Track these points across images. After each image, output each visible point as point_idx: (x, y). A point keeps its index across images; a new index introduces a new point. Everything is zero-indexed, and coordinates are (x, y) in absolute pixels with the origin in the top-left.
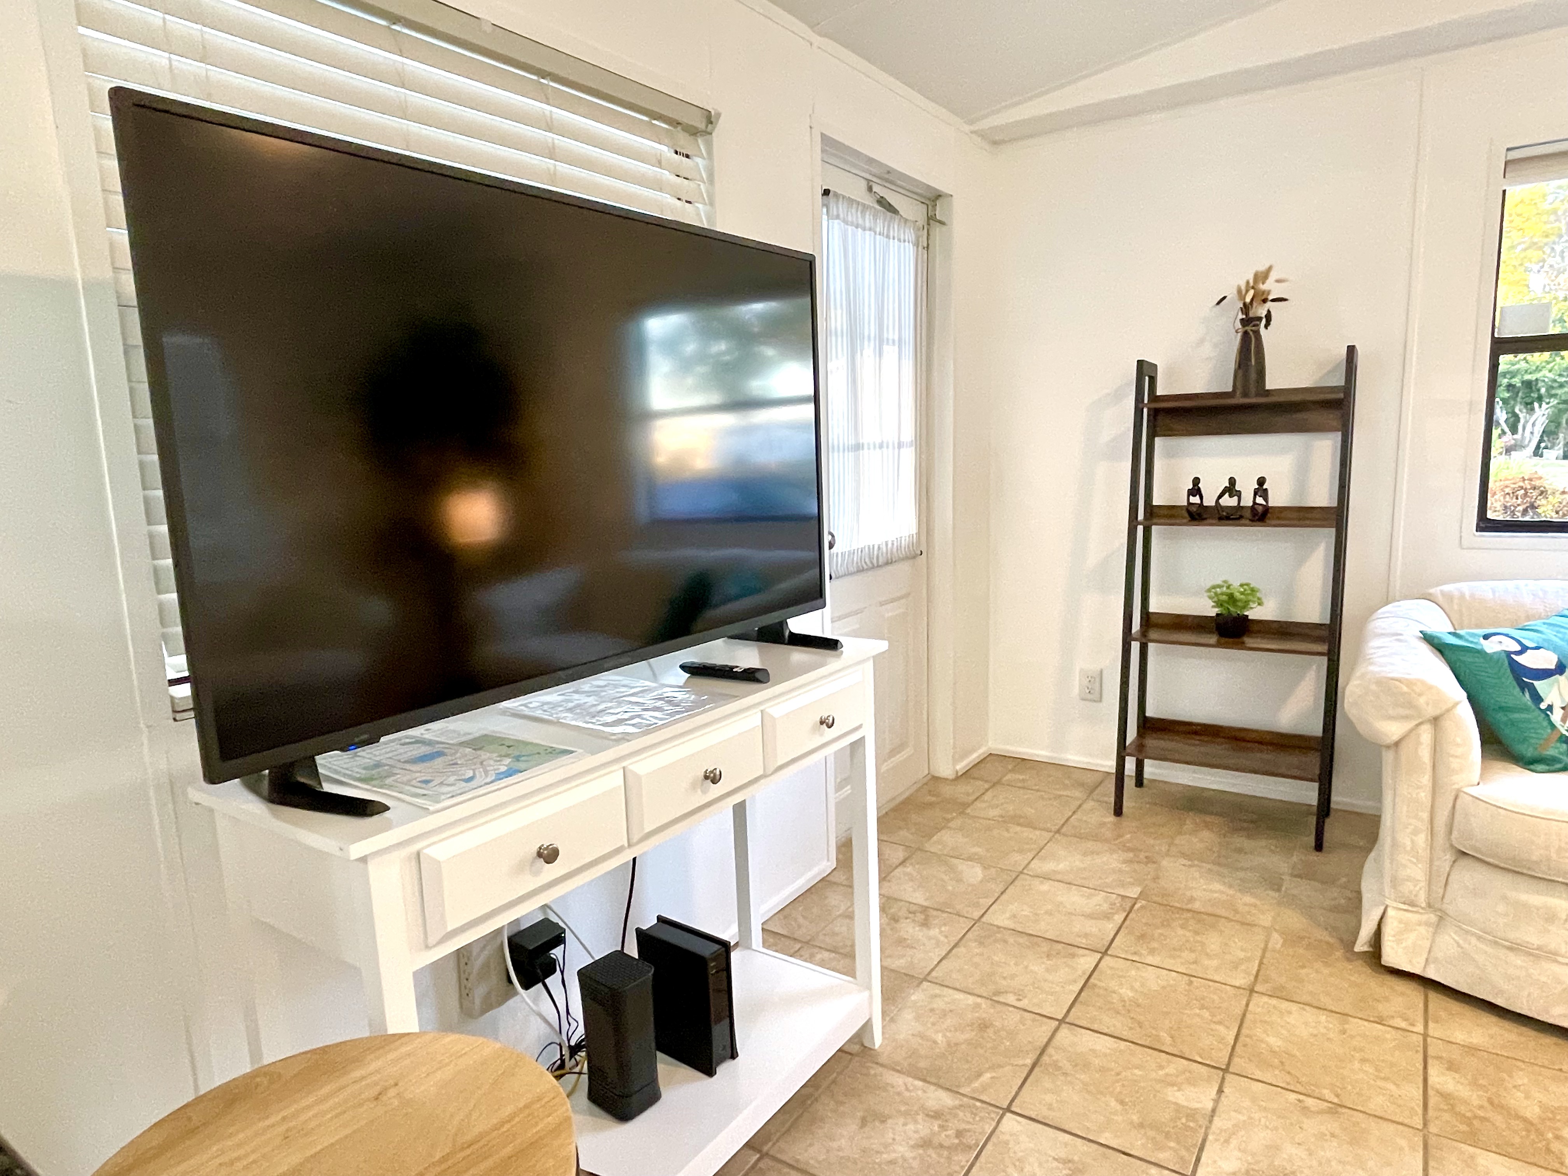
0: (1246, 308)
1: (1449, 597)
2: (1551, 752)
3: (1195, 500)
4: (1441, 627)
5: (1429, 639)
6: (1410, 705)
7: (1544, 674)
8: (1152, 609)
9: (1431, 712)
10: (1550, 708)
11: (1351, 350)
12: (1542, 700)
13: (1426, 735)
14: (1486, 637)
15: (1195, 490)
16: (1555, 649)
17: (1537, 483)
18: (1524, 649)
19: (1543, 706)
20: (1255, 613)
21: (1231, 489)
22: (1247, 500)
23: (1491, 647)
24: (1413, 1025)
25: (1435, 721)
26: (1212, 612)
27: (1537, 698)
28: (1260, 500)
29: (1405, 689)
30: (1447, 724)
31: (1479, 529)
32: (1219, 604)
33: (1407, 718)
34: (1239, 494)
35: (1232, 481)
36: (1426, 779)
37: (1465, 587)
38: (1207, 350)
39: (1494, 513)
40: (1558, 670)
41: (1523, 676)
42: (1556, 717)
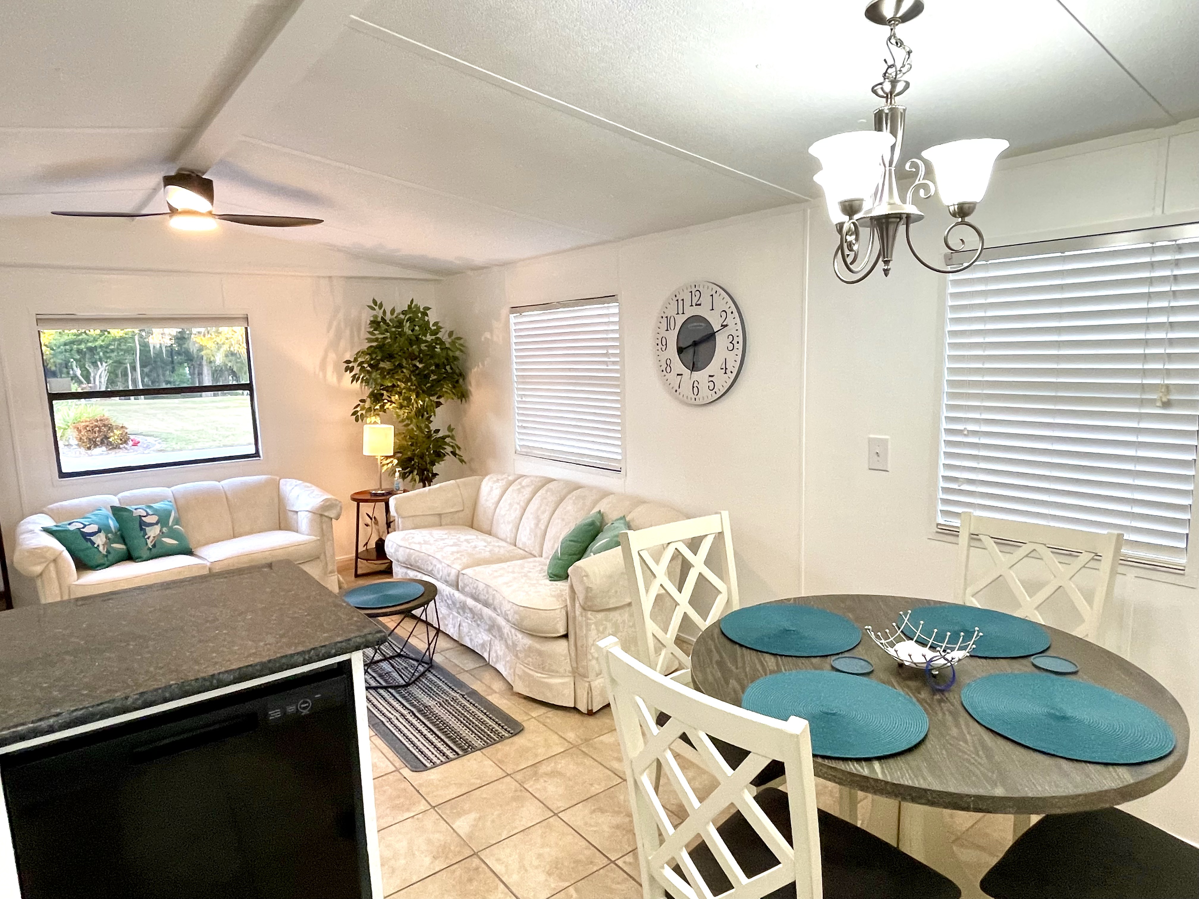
1: (52, 510)
2: (102, 561)
4: (50, 523)
5: (46, 530)
6: (43, 557)
7: (94, 534)
9: (52, 558)
10: (98, 546)
12: (95, 543)
13: (52, 567)
14: (70, 524)
16: (96, 523)
17: (106, 423)
18: (85, 526)
19: (96, 546)
23: (72, 528)
25: (55, 561)
27: (93, 543)
29: (39, 551)
30: (60, 561)
31: (60, 478)
33: (43, 563)
36: (56, 584)
37: (59, 504)
39: (65, 470)
40: (99, 531)
41: (86, 537)
42: (101, 548)
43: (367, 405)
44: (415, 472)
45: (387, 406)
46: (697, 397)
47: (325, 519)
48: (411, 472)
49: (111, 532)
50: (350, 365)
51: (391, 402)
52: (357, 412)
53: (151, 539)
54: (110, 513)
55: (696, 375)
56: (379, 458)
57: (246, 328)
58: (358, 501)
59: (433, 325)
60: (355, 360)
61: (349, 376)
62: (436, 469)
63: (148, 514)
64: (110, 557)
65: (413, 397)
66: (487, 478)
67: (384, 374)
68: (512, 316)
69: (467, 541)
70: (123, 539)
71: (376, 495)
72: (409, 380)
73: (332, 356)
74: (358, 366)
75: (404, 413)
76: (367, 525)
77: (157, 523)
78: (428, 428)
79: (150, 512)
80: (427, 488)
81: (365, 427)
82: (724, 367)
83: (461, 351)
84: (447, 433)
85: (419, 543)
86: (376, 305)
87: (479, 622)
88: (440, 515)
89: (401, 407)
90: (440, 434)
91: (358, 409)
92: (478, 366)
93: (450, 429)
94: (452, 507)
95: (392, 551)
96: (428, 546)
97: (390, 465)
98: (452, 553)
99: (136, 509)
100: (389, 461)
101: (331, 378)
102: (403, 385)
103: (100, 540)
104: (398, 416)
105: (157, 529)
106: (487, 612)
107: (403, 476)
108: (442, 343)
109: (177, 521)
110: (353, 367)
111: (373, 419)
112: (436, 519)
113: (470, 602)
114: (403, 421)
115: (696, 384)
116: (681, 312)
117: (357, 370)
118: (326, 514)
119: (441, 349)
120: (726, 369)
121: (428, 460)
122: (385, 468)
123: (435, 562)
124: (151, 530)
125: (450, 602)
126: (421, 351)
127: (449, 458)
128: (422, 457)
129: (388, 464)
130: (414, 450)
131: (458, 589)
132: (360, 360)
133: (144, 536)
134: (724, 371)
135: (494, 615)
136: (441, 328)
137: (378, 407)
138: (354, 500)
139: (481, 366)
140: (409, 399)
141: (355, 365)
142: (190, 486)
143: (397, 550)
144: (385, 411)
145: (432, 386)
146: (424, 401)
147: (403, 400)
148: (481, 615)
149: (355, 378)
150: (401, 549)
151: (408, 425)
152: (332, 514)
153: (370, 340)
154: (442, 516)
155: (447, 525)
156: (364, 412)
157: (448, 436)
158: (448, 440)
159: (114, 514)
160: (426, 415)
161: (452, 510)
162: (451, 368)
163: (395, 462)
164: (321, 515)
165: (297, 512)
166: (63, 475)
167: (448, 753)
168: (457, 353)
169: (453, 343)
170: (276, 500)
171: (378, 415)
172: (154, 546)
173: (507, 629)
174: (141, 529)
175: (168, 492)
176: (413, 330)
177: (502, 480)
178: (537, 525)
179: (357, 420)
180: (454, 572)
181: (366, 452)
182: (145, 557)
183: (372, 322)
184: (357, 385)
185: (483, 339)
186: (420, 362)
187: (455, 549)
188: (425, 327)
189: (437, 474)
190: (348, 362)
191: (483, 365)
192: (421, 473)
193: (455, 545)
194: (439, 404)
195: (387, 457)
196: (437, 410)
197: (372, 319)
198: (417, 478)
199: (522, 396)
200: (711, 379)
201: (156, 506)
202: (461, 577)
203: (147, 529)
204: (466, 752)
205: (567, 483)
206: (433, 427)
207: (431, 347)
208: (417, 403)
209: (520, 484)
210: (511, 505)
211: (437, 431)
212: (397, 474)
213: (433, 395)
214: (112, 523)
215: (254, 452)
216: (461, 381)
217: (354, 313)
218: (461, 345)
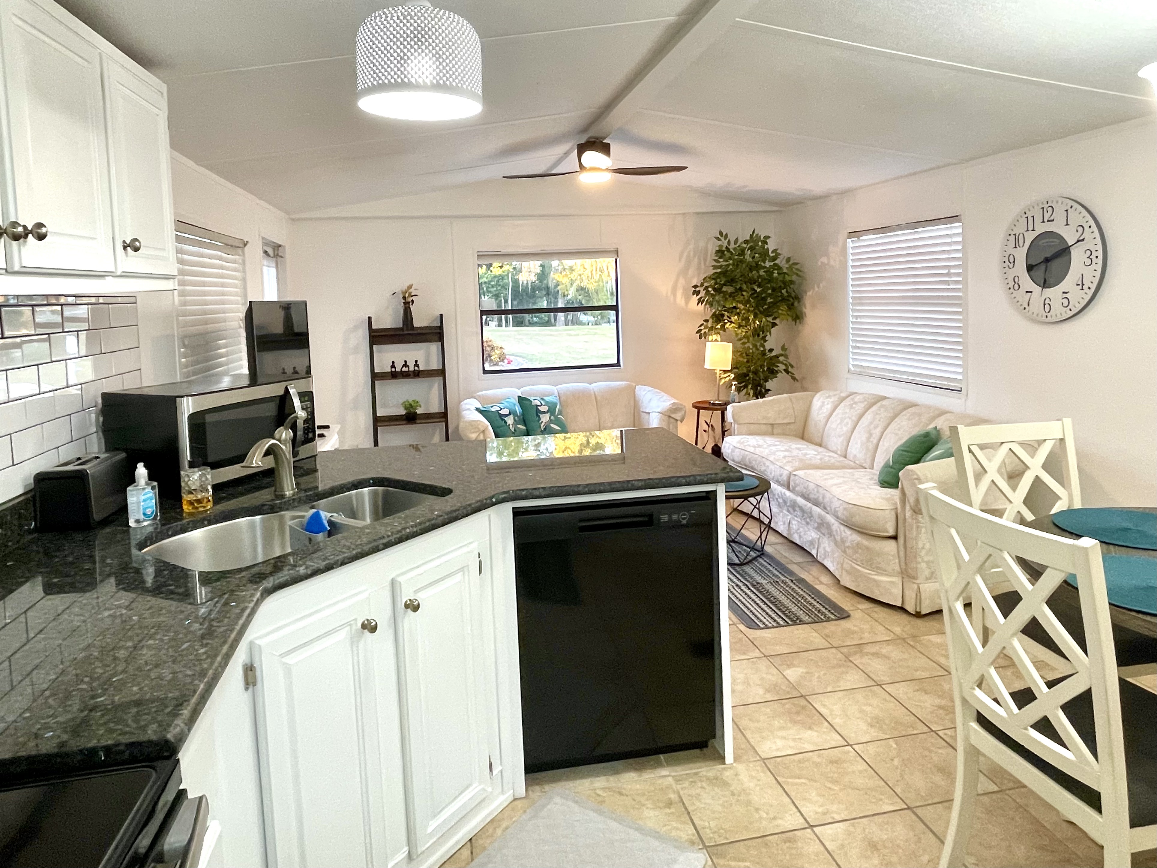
0: (404, 298)
1: (479, 396)
3: (393, 370)
4: (479, 406)
5: (477, 409)
6: (477, 428)
7: (506, 416)
8: (378, 415)
9: (482, 429)
10: (509, 424)
11: (441, 315)
14: (491, 407)
15: (393, 366)
16: (508, 408)
18: (501, 409)
20: (419, 411)
21: (405, 365)
22: (412, 368)
23: (493, 409)
25: (483, 431)
26: (403, 412)
27: (506, 423)
28: (416, 368)
29: (474, 425)
30: (486, 432)
31: (484, 374)
32: (406, 409)
33: (476, 432)
34: (408, 367)
35: (406, 362)
37: (483, 393)
38: (390, 311)
39: (487, 369)
40: (510, 414)
41: (502, 417)
42: (511, 427)
43: (710, 324)
44: (750, 386)
45: (727, 326)
46: (1049, 315)
47: (672, 420)
48: (746, 386)
49: (517, 415)
50: (697, 289)
51: (731, 322)
52: (701, 330)
53: (543, 422)
54: (516, 401)
55: (1049, 292)
56: (718, 372)
57: (616, 260)
58: (699, 409)
59: (772, 252)
60: (702, 285)
61: (695, 298)
62: (769, 385)
63: (541, 405)
64: (516, 432)
65: (752, 317)
66: (818, 395)
67: (727, 296)
68: (849, 240)
69: (799, 449)
70: (525, 422)
71: (713, 404)
72: (748, 301)
73: (682, 281)
74: (704, 290)
75: (742, 332)
76: (705, 431)
77: (547, 412)
78: (763, 346)
79: (543, 403)
80: (760, 400)
81: (708, 344)
82: (1080, 283)
83: (797, 275)
84: (781, 352)
85: (754, 447)
86: (722, 236)
87: (808, 520)
88: (772, 425)
89: (740, 326)
90: (774, 354)
91: (702, 328)
92: (814, 289)
93: (783, 348)
94: (784, 418)
95: (729, 451)
96: (761, 449)
97: (727, 379)
98: (785, 457)
99: (534, 400)
100: (726, 375)
101: (680, 300)
102: (742, 307)
103: (510, 420)
104: (737, 335)
105: (548, 415)
106: (816, 510)
107: (739, 390)
108: (779, 268)
109: (560, 413)
110: (699, 291)
111: (715, 337)
112: (769, 428)
113: (800, 501)
114: (740, 339)
115: (1047, 301)
116: (1031, 228)
117: (702, 294)
118: (673, 416)
119: (779, 274)
120: (1083, 285)
121: (762, 376)
122: (723, 381)
123: (768, 463)
124: (543, 417)
125: (781, 501)
126: (760, 276)
127: (782, 376)
128: (756, 373)
129: (725, 377)
130: (749, 367)
131: (788, 488)
132: (706, 285)
133: (538, 421)
134: (1080, 287)
135: (823, 513)
136: (780, 254)
137: (719, 326)
138: (695, 407)
139: (817, 289)
140: (747, 319)
141: (701, 289)
142: (570, 386)
143: (733, 451)
144: (724, 330)
145: (769, 307)
146: (760, 322)
147: (742, 320)
148: (811, 513)
149: (700, 301)
150: (737, 450)
151: (744, 343)
152: (678, 416)
153: (715, 267)
154: (775, 426)
155: (778, 434)
156: (707, 330)
157: (782, 355)
158: (781, 358)
159: (519, 402)
160: (761, 335)
161: (784, 422)
162: (787, 292)
163: (733, 376)
164: (670, 417)
165: (649, 413)
166: (485, 372)
167: (779, 620)
168: (794, 278)
169: (790, 268)
170: (632, 403)
171: (719, 333)
172: (545, 427)
173: (836, 525)
174: (537, 415)
175: (554, 389)
176: (753, 258)
177: (835, 395)
178: (868, 439)
179: (700, 337)
180: (786, 473)
181: (707, 366)
183: (718, 251)
184: (701, 307)
185: (819, 264)
186: (759, 286)
187: (786, 454)
188: (765, 254)
189: (769, 390)
190: (695, 286)
191: (818, 287)
192: (754, 388)
193: (786, 450)
194: (774, 325)
195: (725, 372)
196: (773, 330)
197: (718, 248)
198: (751, 392)
199: (857, 317)
200: (1065, 295)
201: (547, 399)
202: (792, 478)
203: (541, 416)
204: (795, 623)
205: (901, 401)
206: (768, 346)
207: (769, 272)
208: (755, 323)
209: (853, 399)
210: (842, 420)
211: (771, 350)
212: (733, 387)
213: (770, 316)
214: (518, 409)
215: (616, 362)
216: (796, 304)
217: (702, 244)
218: (797, 269)
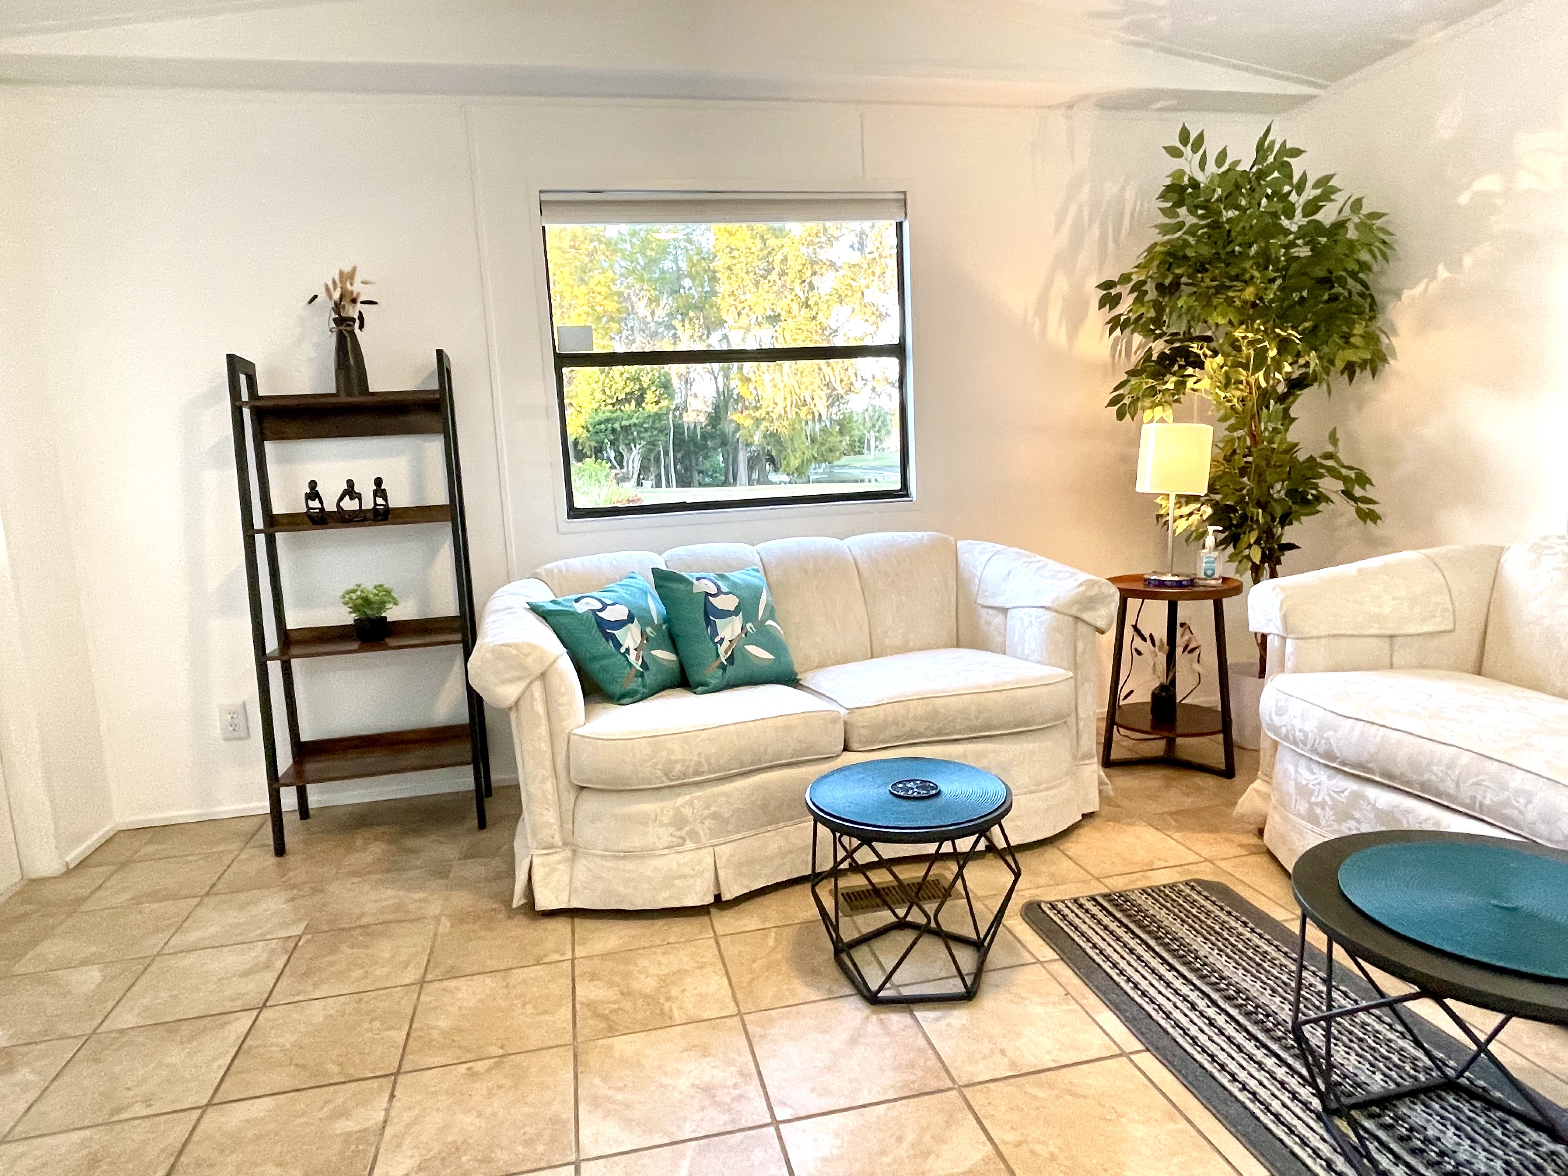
0: (338, 307)
1: (550, 572)
2: (632, 686)
3: (315, 504)
4: (544, 597)
5: (535, 609)
6: (523, 667)
7: (621, 624)
8: (289, 626)
9: (538, 670)
10: (627, 650)
11: (440, 353)
12: (621, 646)
13: (537, 691)
14: (577, 601)
15: (313, 494)
16: (626, 603)
18: (605, 606)
19: (623, 650)
20: (393, 614)
21: (350, 491)
23: (581, 608)
24: (563, 954)
25: (543, 676)
26: (349, 619)
27: (618, 645)
28: (380, 501)
29: (514, 652)
30: (553, 677)
31: (570, 517)
32: (355, 609)
33: (519, 679)
34: (359, 496)
35: (350, 483)
36: (543, 730)
37: (562, 564)
39: (578, 504)
40: (631, 619)
41: (606, 629)
42: (632, 657)
43: (1143, 382)
44: (1250, 537)
45: (1191, 383)
47: (1083, 629)
48: (1240, 539)
49: (651, 623)
50: (1113, 292)
52: (1121, 397)
53: (726, 644)
54: (650, 585)
56: (1170, 501)
57: (899, 226)
58: (1123, 594)
59: (1315, 187)
60: (1129, 277)
61: (1102, 319)
62: (1292, 533)
63: (719, 592)
64: (650, 678)
65: (1272, 353)
70: (673, 641)
71: (1157, 583)
74: (1132, 291)
77: (736, 613)
78: (1282, 436)
79: (724, 589)
81: (1143, 429)
83: (1381, 247)
84: (1327, 449)
86: (1185, 144)
88: (1391, 637)
90: (1303, 454)
91: (1124, 390)
92: (1433, 277)
93: (1331, 440)
94: (1424, 620)
97: (1195, 518)
99: (698, 579)
100: (1193, 506)
101: (1055, 332)
103: (630, 638)
104: (1218, 405)
105: (737, 622)
107: (1228, 545)
109: (771, 613)
110: (1119, 297)
111: (1160, 412)
112: (1385, 648)
117: (1126, 303)
118: (1086, 616)
121: (1276, 512)
122: (1182, 524)
124: (725, 627)
127: (1330, 509)
129: (1190, 514)
132: (1139, 276)
133: (712, 639)
136: (1335, 190)
137: (1168, 386)
138: (1118, 590)
141: (1126, 290)
142: (792, 544)
144: (1185, 394)
149: (1116, 325)
152: (1096, 618)
153: (1165, 229)
154: (1398, 642)
155: (1408, 667)
156: (1136, 397)
158: (1330, 464)
159: (658, 587)
161: (1425, 629)
163: (1208, 511)
164: (1077, 619)
165: (1004, 610)
166: (575, 513)
168: (1373, 253)
169: (1364, 227)
170: (952, 583)
171: (1171, 403)
172: (731, 659)
174: (709, 623)
175: (750, 552)
179: (1120, 416)
181: (1143, 486)
182: (713, 682)
183: (1169, 189)
184: (1120, 338)
185: (1466, 198)
188: (1291, 194)
190: (1109, 284)
191: (1452, 269)
194: (1307, 381)
195: (1188, 500)
197: (1168, 182)
201: (734, 576)
203: (719, 622)
206: (1292, 435)
211: (1298, 445)
212: (1212, 539)
214: (655, 607)
215: (898, 486)
217: (1110, 189)
218: (1380, 229)
